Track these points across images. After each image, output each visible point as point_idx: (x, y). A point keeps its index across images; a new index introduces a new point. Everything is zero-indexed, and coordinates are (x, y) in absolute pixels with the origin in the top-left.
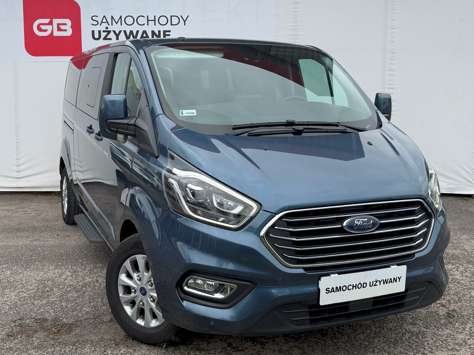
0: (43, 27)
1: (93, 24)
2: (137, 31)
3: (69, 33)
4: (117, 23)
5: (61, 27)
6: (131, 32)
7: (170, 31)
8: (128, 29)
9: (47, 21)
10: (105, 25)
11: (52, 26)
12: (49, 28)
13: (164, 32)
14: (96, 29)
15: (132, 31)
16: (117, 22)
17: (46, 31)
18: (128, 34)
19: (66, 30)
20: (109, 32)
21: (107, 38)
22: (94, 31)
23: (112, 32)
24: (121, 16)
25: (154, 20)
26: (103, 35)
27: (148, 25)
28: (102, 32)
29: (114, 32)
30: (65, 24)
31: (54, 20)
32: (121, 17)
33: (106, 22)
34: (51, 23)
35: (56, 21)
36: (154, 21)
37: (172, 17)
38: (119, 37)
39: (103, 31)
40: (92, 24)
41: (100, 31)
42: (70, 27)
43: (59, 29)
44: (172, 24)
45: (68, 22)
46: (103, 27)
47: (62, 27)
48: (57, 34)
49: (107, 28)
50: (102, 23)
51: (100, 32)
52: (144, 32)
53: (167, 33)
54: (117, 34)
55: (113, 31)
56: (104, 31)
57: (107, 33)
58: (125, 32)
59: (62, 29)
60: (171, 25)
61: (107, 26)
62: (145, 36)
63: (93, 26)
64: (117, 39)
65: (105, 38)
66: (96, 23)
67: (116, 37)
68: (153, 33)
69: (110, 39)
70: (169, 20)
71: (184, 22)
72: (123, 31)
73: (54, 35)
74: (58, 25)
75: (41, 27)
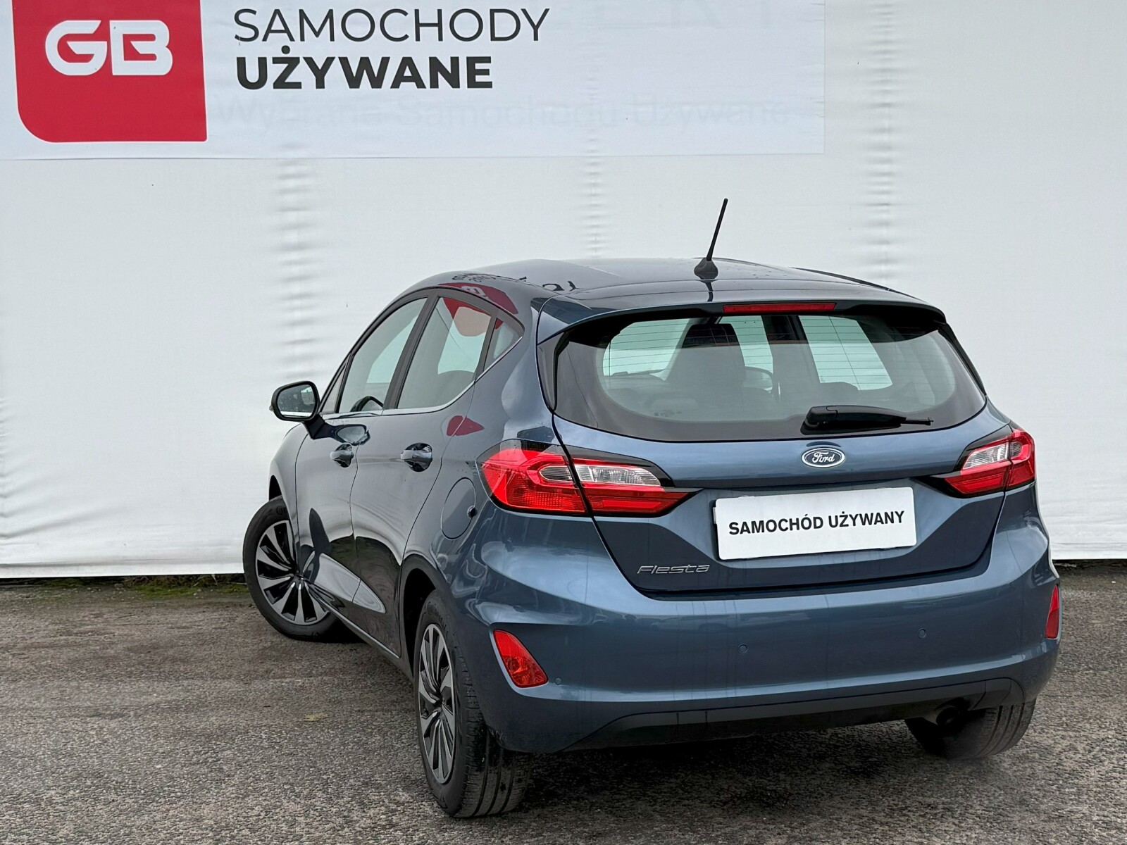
0: (77, 47)
1: (240, 36)
2: (383, 58)
3: (163, 65)
4: (317, 34)
5: (137, 45)
6: (365, 63)
7: (487, 60)
8: (354, 55)
9: (91, 26)
10: (280, 40)
11: (105, 43)
12: (97, 49)
13: (471, 61)
14: (253, 53)
15: (368, 58)
16: (317, 30)
17: (86, 58)
18: (354, 69)
19: (152, 57)
20: (293, 63)
21: (287, 81)
22: (244, 58)
23: (302, 61)
24: (331, 12)
25: (437, 22)
26: (274, 71)
27: (418, 39)
28: (269, 62)
29: (310, 61)
30: (150, 37)
31: (113, 23)
32: (330, 15)
33: (283, 29)
34: (102, 34)
35: (119, 28)
36: (437, 28)
37: (496, 14)
38: (326, 77)
39: (274, 59)
40: (237, 37)
41: (265, 59)
42: (167, 47)
43: (131, 54)
44: (496, 36)
45: (160, 29)
46: (272, 47)
47: (140, 47)
48: (122, 67)
49: (286, 49)
50: (271, 35)
51: (262, 62)
52: (407, 62)
53: (478, 66)
54: (320, 68)
55: (304, 58)
56: (276, 60)
57: (286, 65)
58: (344, 61)
59: (141, 52)
60: (492, 40)
61: (289, 43)
62: (410, 75)
63: (242, 42)
64: (320, 84)
65: (281, 83)
66: (251, 33)
67: (315, 78)
68: (435, 64)
69: (297, 85)
70: (486, 24)
71: (533, 30)
72: (340, 58)
73: (114, 74)
74: (128, 39)
75: (72, 45)
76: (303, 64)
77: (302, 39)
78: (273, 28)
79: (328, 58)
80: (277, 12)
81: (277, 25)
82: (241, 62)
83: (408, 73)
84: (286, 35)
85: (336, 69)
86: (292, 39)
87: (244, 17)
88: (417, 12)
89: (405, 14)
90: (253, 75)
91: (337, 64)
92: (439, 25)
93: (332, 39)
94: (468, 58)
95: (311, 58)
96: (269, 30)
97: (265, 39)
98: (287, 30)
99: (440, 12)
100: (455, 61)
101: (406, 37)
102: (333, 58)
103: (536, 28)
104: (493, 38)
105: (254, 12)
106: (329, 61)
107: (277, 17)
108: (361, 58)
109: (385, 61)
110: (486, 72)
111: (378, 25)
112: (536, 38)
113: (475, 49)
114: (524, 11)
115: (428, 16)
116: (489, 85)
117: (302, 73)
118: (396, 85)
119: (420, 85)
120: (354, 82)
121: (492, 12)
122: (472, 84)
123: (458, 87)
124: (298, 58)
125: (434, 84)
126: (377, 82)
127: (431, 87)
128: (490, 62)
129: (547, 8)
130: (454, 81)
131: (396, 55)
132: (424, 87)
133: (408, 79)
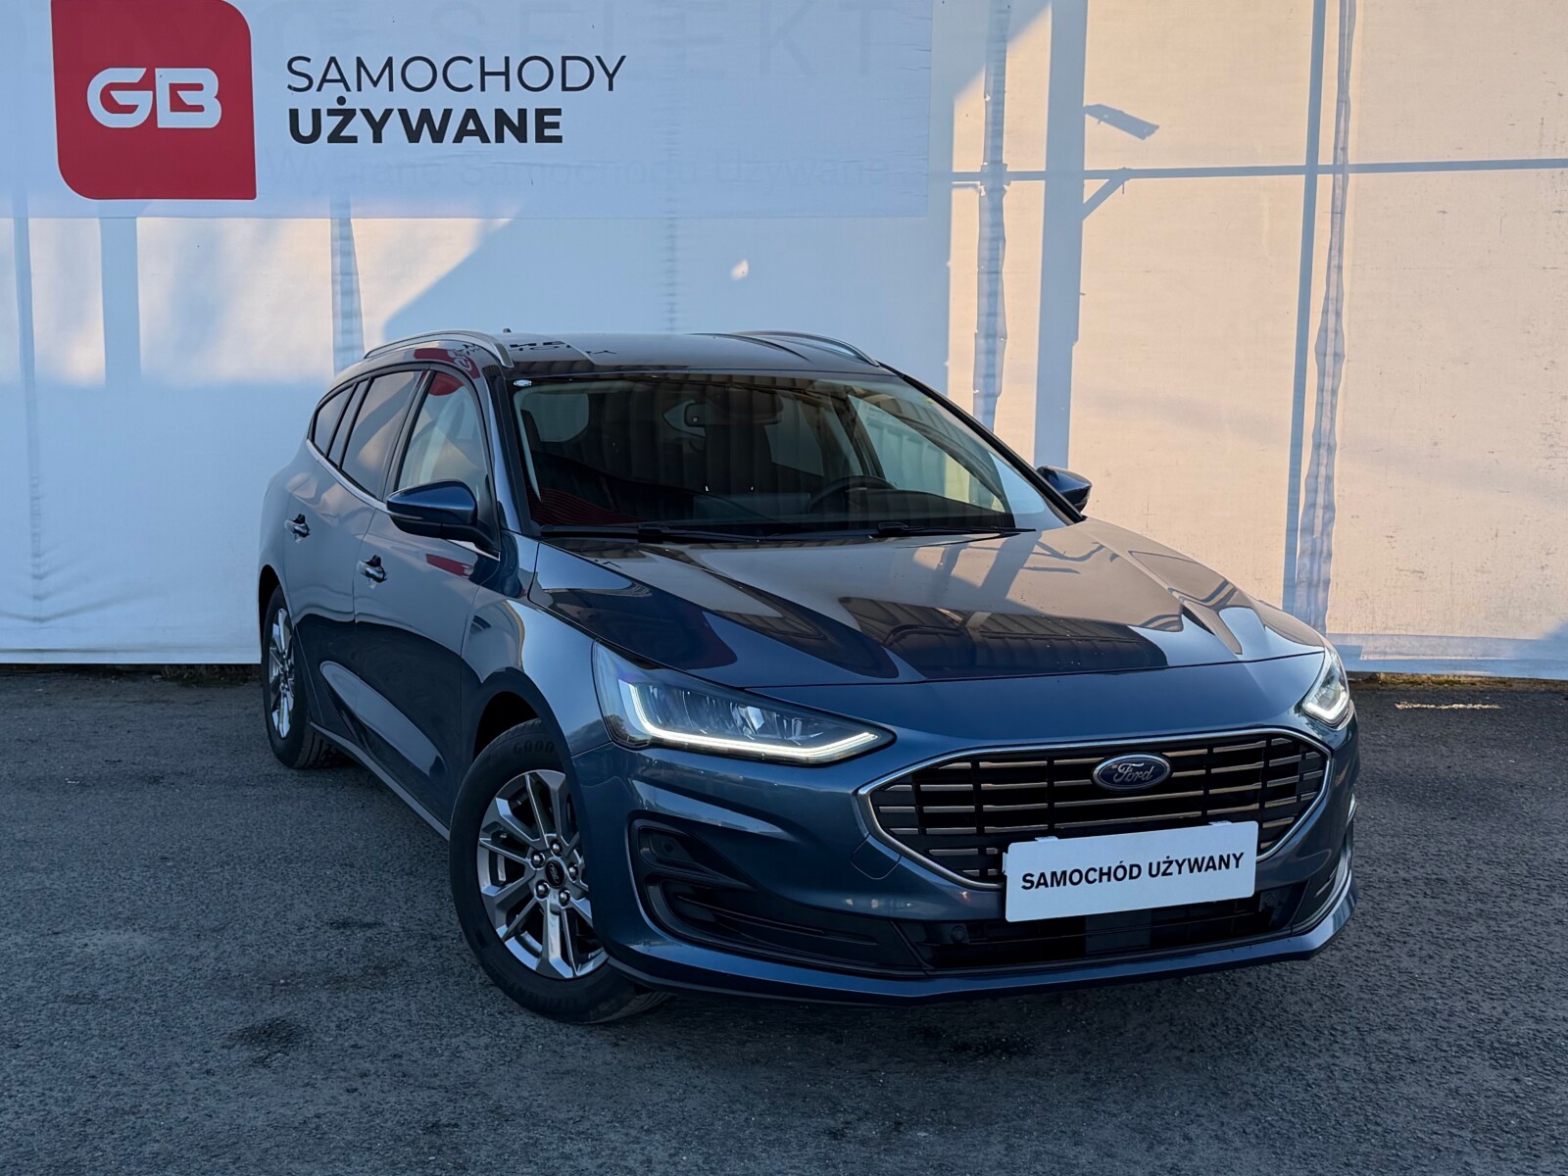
0: (121, 97)
1: (293, 85)
2: (445, 110)
3: (211, 117)
4: (375, 84)
5: (183, 94)
6: (425, 115)
7: (558, 112)
8: (414, 105)
9: (136, 74)
11: (151, 93)
12: (142, 99)
13: (540, 113)
14: (305, 104)
15: (429, 110)
16: (375, 79)
17: (130, 109)
18: (414, 121)
19: (199, 109)
20: (349, 115)
21: (342, 134)
22: (297, 110)
23: (358, 112)
24: (390, 59)
25: (504, 70)
26: (329, 124)
27: (483, 89)
28: (324, 114)
29: (367, 113)
30: (199, 87)
31: (158, 71)
32: (389, 63)
33: (339, 77)
34: (148, 84)
35: (165, 77)
36: (503, 77)
37: (568, 62)
38: (384, 130)
39: (328, 110)
40: (290, 87)
41: (319, 110)
42: (217, 97)
43: (177, 105)
44: (568, 86)
45: (208, 78)
46: (327, 98)
47: (188, 97)
48: (168, 119)
49: (341, 100)
50: (325, 84)
51: (316, 114)
52: (471, 114)
53: (548, 119)
56: (331, 112)
57: (341, 117)
58: (404, 113)
59: (188, 103)
60: (563, 90)
61: (343, 93)
62: (473, 128)
63: (295, 92)
64: (377, 138)
65: (335, 137)
66: (303, 83)
67: (371, 131)
68: (501, 117)
69: (353, 139)
70: (557, 73)
71: (607, 79)
72: (399, 110)
73: (159, 126)
74: (175, 88)
75: (115, 94)
76: (359, 117)
77: (359, 89)
78: (328, 78)
79: (386, 110)
80: (333, 60)
81: (333, 74)
82: (294, 114)
83: (471, 126)
84: (342, 84)
85: (395, 119)
86: (348, 89)
87: (296, 66)
88: (482, 59)
89: (470, 61)
90: (306, 129)
91: (395, 116)
92: (506, 74)
93: (391, 89)
94: (536, 110)
95: (368, 110)
96: (324, 80)
97: (319, 89)
98: (343, 80)
99: (507, 59)
100: (522, 113)
101: (470, 87)
102: (391, 110)
103: (611, 76)
104: (565, 88)
105: (308, 60)
106: (388, 113)
107: (333, 65)
108: (422, 110)
109: (447, 113)
110: (556, 125)
111: (440, 74)
112: (611, 88)
113: (544, 100)
114: (598, 58)
115: (495, 64)
116: (558, 139)
117: (359, 127)
118: (458, 139)
119: (485, 139)
120: (413, 136)
121: (564, 59)
122: (541, 138)
123: (526, 141)
124: (355, 110)
125: (500, 138)
126: (438, 136)
127: (497, 142)
128: (560, 114)
129: (624, 54)
130: (521, 135)
131: (459, 105)
132: (489, 141)
133: (471, 133)
